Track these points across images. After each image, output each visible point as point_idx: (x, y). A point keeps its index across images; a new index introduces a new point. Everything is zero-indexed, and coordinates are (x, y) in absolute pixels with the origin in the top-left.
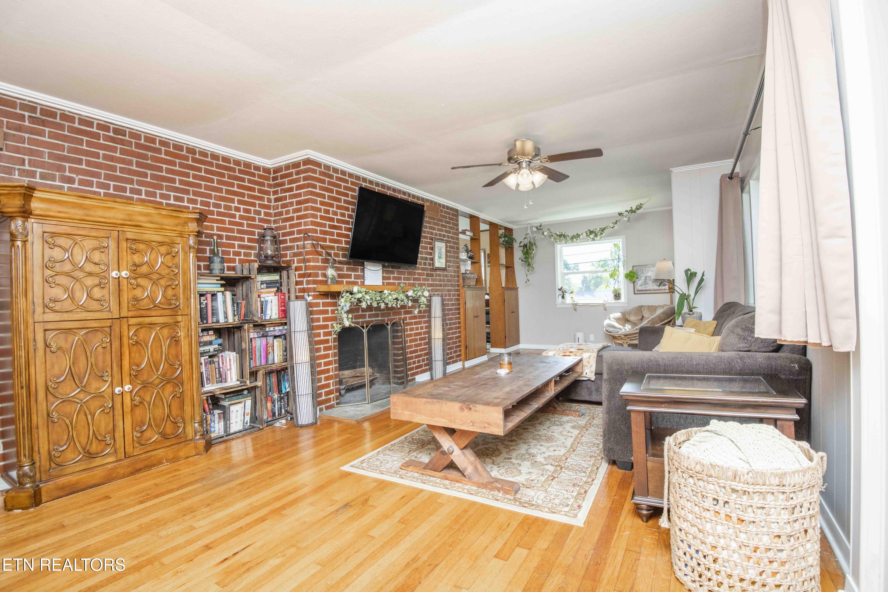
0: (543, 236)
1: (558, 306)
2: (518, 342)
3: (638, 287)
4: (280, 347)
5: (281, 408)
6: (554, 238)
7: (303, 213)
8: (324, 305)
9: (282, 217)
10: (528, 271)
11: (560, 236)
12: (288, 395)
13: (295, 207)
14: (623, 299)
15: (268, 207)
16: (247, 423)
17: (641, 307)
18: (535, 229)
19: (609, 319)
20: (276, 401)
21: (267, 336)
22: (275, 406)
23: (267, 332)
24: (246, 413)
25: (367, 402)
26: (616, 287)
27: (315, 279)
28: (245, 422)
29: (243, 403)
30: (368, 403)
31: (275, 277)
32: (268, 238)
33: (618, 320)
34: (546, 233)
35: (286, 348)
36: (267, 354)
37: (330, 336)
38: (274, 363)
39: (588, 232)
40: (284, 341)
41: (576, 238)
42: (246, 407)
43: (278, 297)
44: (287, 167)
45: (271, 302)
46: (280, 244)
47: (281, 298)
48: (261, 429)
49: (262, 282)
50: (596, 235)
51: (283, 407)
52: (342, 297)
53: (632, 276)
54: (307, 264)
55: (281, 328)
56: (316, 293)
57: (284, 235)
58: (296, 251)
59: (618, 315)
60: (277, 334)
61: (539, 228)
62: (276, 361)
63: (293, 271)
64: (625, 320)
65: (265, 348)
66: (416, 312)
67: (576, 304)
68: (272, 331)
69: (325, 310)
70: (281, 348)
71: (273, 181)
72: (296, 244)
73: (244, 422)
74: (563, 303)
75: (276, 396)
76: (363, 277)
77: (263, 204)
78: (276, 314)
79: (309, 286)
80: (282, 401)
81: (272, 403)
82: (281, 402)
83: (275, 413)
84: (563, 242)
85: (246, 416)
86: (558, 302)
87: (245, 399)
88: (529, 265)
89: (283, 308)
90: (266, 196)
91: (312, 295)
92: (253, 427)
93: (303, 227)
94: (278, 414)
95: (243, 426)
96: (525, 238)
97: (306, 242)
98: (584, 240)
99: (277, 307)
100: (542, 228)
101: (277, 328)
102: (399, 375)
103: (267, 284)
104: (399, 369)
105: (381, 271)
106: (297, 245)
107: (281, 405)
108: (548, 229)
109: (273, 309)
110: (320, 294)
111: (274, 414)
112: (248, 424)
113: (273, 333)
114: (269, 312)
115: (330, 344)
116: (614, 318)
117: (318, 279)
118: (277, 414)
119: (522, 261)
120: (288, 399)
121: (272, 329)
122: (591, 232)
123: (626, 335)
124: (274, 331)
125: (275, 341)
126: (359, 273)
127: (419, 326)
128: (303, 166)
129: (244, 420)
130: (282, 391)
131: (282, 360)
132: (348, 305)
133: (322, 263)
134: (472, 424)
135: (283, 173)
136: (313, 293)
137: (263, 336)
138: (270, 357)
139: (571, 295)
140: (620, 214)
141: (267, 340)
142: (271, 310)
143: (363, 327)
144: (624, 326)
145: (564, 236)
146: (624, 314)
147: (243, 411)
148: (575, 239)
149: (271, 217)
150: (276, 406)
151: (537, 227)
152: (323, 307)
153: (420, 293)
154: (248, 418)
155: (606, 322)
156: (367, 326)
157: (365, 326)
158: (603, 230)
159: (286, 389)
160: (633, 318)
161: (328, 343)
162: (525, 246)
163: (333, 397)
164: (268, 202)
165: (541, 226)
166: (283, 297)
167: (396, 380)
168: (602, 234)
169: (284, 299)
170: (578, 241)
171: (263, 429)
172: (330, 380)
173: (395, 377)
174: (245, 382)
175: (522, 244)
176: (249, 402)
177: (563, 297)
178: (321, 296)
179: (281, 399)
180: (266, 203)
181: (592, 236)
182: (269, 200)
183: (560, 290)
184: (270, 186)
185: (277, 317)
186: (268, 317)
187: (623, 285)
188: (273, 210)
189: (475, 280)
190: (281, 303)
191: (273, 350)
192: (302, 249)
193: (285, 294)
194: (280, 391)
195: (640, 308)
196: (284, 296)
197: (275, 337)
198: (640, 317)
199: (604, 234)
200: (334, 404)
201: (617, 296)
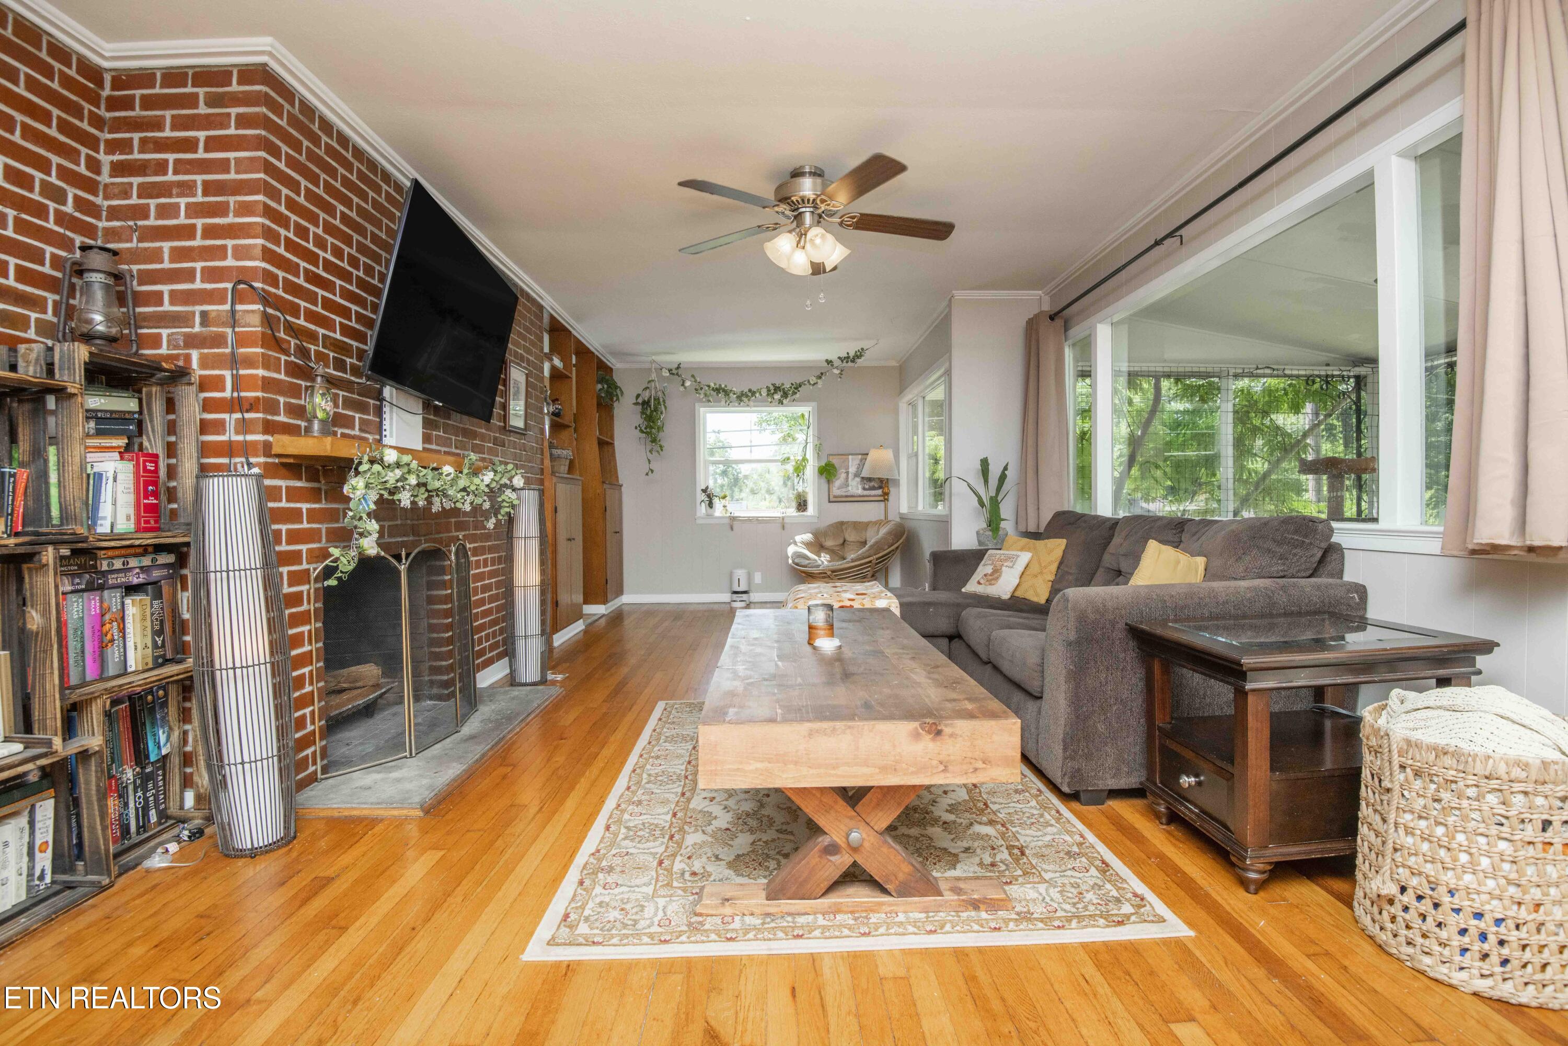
0: (682, 389)
1: (699, 522)
2: (620, 592)
3: (836, 491)
4: (144, 619)
5: (146, 809)
6: (706, 395)
7: (230, 219)
8: (293, 495)
9: (140, 223)
10: (651, 451)
11: (718, 390)
12: (164, 768)
13: (199, 198)
14: (811, 510)
15: (91, 186)
16: (42, 877)
17: (842, 523)
18: (666, 374)
19: (795, 543)
20: (131, 788)
21: (102, 588)
22: (126, 805)
23: (104, 574)
24: (38, 843)
25: (407, 754)
26: (800, 490)
27: (269, 417)
28: (37, 873)
29: (26, 813)
30: (411, 756)
31: (126, 403)
32: (97, 278)
33: (808, 545)
34: (688, 384)
35: (162, 622)
36: (101, 647)
37: (303, 584)
38: (125, 673)
39: (772, 388)
40: (156, 603)
41: (747, 396)
42: (38, 825)
43: (137, 466)
44: (174, 77)
45: (115, 480)
46: (136, 305)
47: (145, 470)
48: (104, 889)
49: (91, 415)
50: (785, 395)
51: (152, 804)
52: (357, 473)
53: (827, 472)
54: (242, 372)
55: (146, 561)
56: (270, 460)
57: (147, 276)
58: (197, 329)
59: (808, 537)
60: (135, 581)
61: (676, 371)
62: (132, 665)
63: (194, 388)
64: (818, 546)
65: (97, 627)
66: (491, 524)
67: (733, 519)
68: (118, 571)
69: (293, 509)
70: (148, 624)
71: (108, 109)
72: (198, 309)
73: (30, 875)
74: (709, 516)
75: (129, 774)
76: (380, 429)
77: (72, 171)
78: (128, 518)
79: (250, 438)
80: (150, 786)
81: (120, 796)
82: (145, 790)
83: (128, 825)
84: (723, 403)
85: (38, 855)
86: (698, 514)
87: (31, 800)
88: (654, 441)
89: (152, 500)
90: (84, 151)
91: (258, 465)
92: (70, 887)
93: (230, 262)
94: (138, 827)
95: (29, 888)
96: (647, 388)
97: (239, 307)
98: (763, 403)
99: (131, 498)
100: (680, 372)
101: (133, 562)
102: (445, 678)
103: (99, 420)
104: (444, 663)
105: (419, 419)
106: (204, 314)
107: (146, 799)
108: (693, 376)
109: (119, 503)
110: (284, 465)
111: (125, 830)
112: (48, 879)
113: (122, 579)
114: (106, 510)
115: (305, 607)
116: (803, 543)
117: (276, 418)
118: (133, 828)
119: (642, 431)
120: (164, 775)
121: (118, 564)
122: (777, 389)
123: (833, 571)
124: (126, 570)
125: (128, 601)
126: (371, 417)
127: (481, 558)
128: (239, 83)
129: (31, 869)
130: (147, 757)
131: (150, 661)
132: (373, 496)
133: (287, 374)
134: (942, 768)
135: (157, 90)
136: (262, 460)
137: (90, 588)
138: (113, 655)
139: (723, 501)
140: (829, 362)
141: (101, 602)
142: (114, 504)
143: (398, 558)
144: (819, 556)
145: (724, 391)
146: (816, 534)
147: (26, 839)
148: (745, 399)
149: (99, 218)
150: (131, 805)
151: (670, 370)
152: (288, 501)
153: (505, 480)
154: (44, 861)
155: (791, 550)
156: (408, 555)
157: (403, 554)
158: (797, 387)
159: (159, 748)
160: (829, 543)
161: (300, 603)
162: (646, 404)
163: (314, 753)
164: (88, 168)
165: (678, 368)
166: (150, 466)
167: (435, 691)
168: (794, 393)
169: (156, 471)
170: (751, 403)
171: (111, 885)
172: (304, 708)
173: (432, 683)
174: (49, 743)
175: (640, 400)
176: (46, 810)
177: (711, 505)
178: (283, 471)
179: (144, 780)
180: (82, 169)
181: (777, 397)
182: (94, 165)
183: (704, 491)
184: (98, 122)
185: (130, 526)
186: (103, 528)
187: (810, 485)
188: (106, 198)
189: (567, 463)
190: (147, 484)
191: (123, 631)
192: (224, 324)
193: (156, 456)
194: (140, 756)
195: (840, 526)
196: (156, 463)
197: (131, 589)
198: (841, 541)
199: (798, 396)
200: (315, 772)
201: (802, 505)
